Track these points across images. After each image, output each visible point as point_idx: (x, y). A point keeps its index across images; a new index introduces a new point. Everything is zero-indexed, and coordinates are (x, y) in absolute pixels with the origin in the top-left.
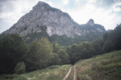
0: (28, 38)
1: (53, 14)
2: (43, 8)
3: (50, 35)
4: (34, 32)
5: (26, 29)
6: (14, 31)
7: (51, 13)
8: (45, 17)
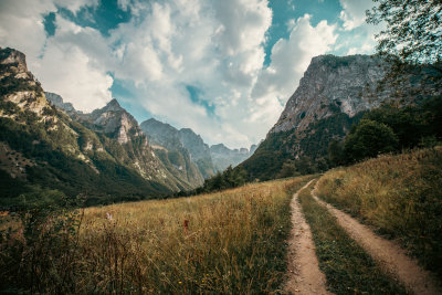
0: (313, 132)
1: (347, 71)
2: (323, 68)
3: (352, 115)
4: (319, 119)
5: (303, 116)
6: (286, 126)
7: (343, 70)
8: (331, 84)
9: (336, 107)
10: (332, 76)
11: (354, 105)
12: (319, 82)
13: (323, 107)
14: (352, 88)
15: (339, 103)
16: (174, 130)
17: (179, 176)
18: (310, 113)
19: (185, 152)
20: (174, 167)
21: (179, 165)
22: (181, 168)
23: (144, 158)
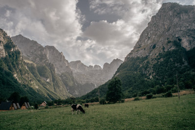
9: (177, 43)
10: (176, 20)
11: (190, 42)
12: (167, 23)
13: (169, 42)
14: (189, 30)
15: (180, 40)
16: (41, 47)
17: (48, 87)
18: (159, 45)
19: (51, 67)
20: (43, 79)
21: (47, 78)
22: (48, 80)
23: (20, 71)
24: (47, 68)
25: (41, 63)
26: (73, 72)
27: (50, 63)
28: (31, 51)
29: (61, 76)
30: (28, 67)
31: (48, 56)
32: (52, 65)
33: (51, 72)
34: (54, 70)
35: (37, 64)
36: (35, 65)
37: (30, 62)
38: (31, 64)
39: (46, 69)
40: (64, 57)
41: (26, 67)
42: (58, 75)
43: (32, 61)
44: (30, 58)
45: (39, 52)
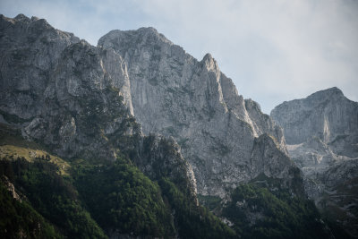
24: (138, 173)
25: (95, 146)
26: (307, 171)
27: (150, 139)
28: (25, 86)
29: (231, 212)
30: (19, 184)
31: (126, 93)
32: (166, 147)
33: (166, 192)
34: (182, 181)
35: (69, 156)
36: (64, 168)
37: (31, 155)
38: (39, 164)
39: (130, 179)
40: (227, 83)
41: (12, 187)
42: (213, 202)
43: (39, 143)
44: (26, 131)
45: (73, 85)
